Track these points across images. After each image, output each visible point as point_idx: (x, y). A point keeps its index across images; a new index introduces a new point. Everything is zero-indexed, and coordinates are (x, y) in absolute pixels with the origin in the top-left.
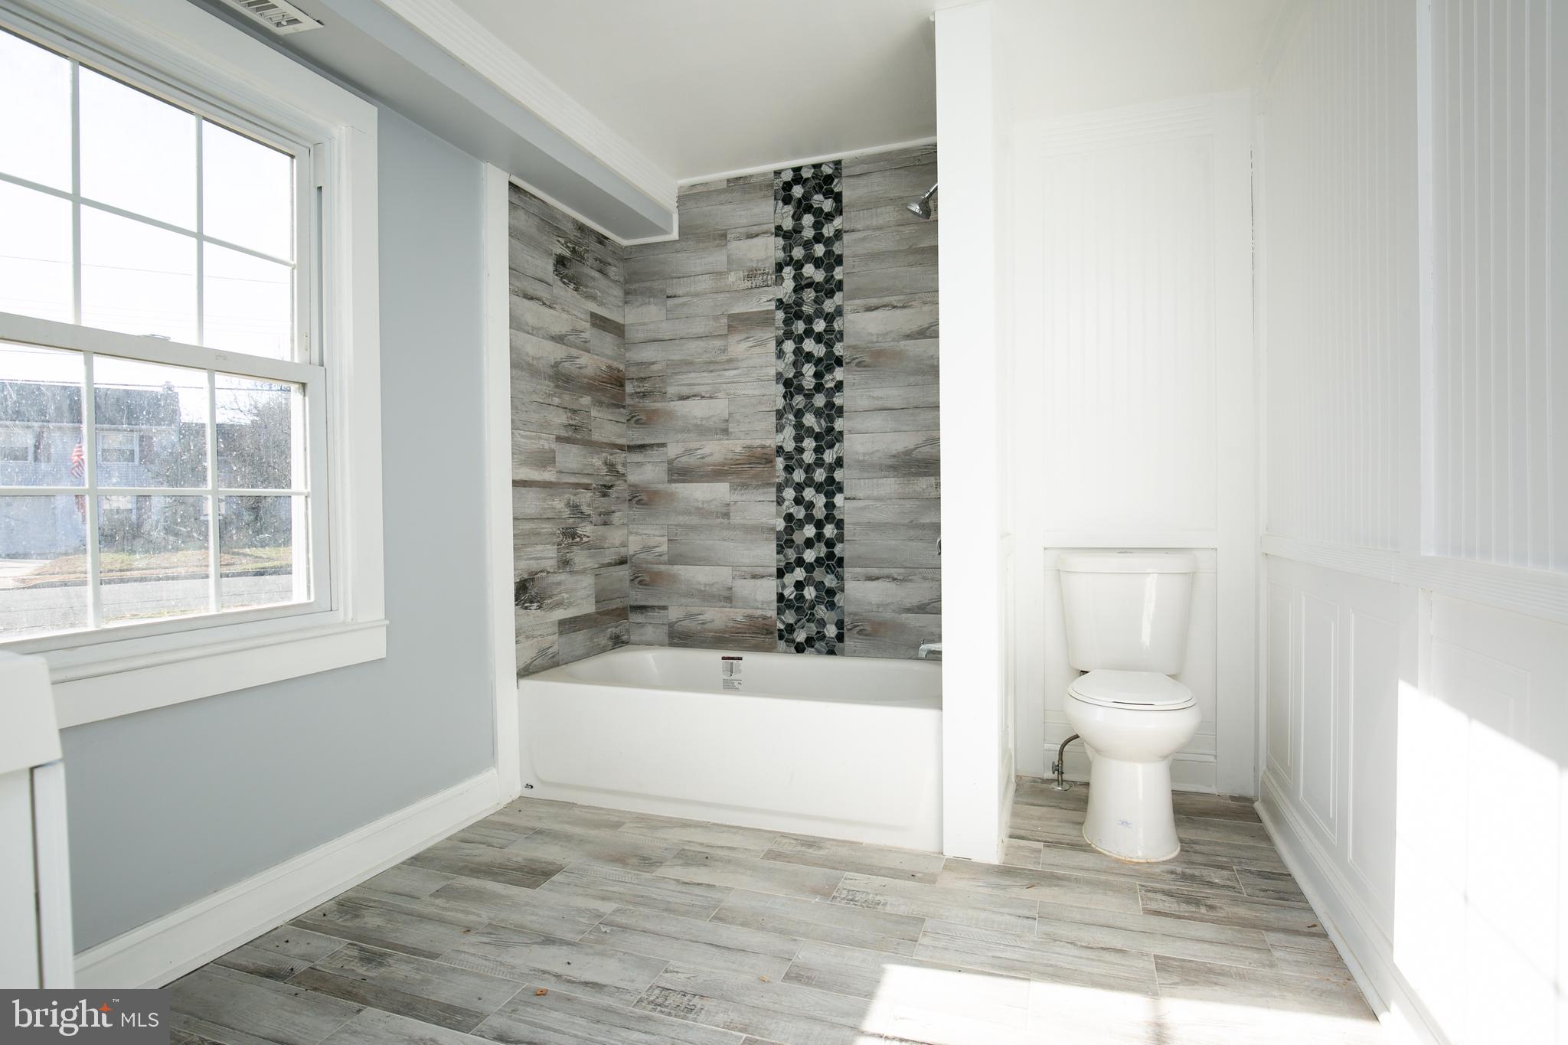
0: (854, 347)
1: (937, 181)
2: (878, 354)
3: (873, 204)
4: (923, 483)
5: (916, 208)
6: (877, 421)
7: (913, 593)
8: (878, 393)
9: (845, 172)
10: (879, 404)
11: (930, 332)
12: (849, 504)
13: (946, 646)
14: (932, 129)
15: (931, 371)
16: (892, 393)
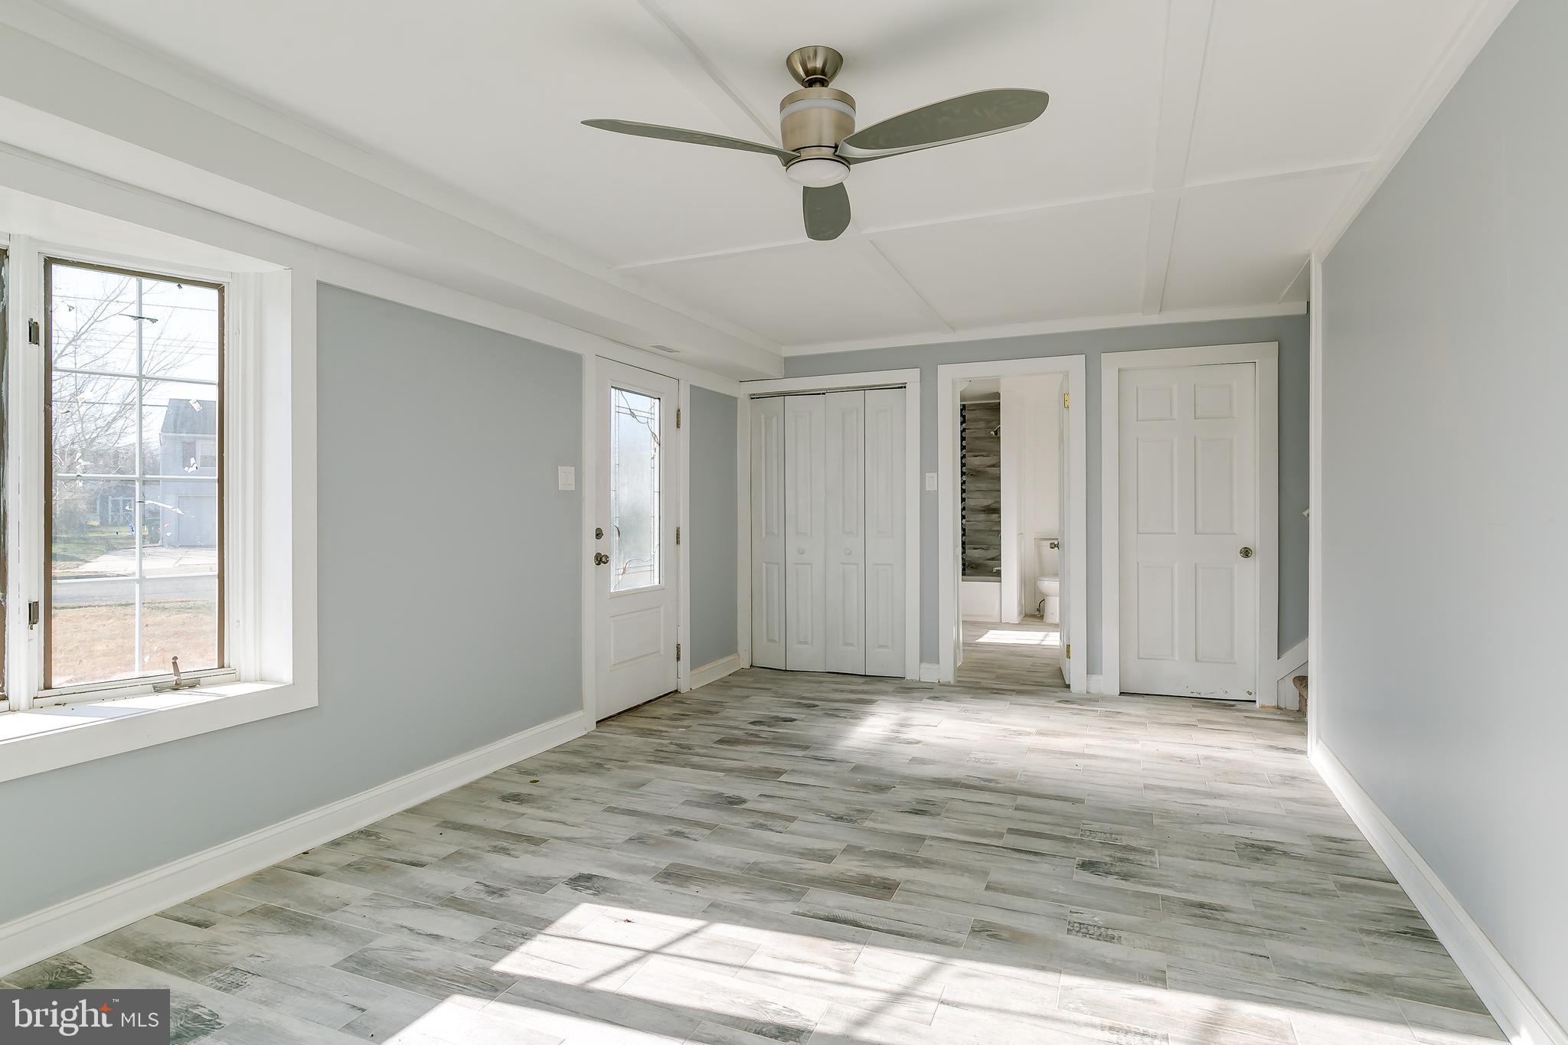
0: (970, 469)
1: (1000, 424)
2: (978, 472)
3: (975, 420)
4: (994, 516)
5: (993, 433)
6: (978, 495)
7: (991, 554)
8: (978, 485)
9: (967, 408)
10: (978, 489)
11: (997, 465)
12: (967, 523)
13: (1003, 569)
14: (1000, 399)
15: (997, 479)
16: (983, 485)
